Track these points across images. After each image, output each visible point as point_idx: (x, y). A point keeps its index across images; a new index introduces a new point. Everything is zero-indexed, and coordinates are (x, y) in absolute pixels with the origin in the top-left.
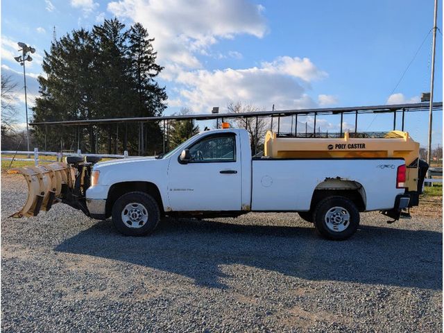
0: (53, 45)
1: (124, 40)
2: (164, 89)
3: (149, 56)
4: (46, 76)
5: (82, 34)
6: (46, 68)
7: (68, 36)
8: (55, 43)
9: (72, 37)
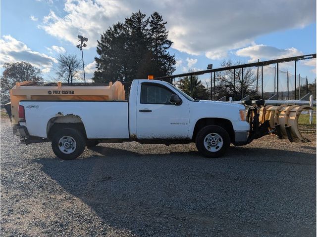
0: (102, 36)
1: (146, 26)
2: (174, 56)
3: (164, 34)
4: (99, 57)
5: (119, 26)
6: (99, 52)
7: (111, 29)
8: (103, 35)
9: (113, 29)
